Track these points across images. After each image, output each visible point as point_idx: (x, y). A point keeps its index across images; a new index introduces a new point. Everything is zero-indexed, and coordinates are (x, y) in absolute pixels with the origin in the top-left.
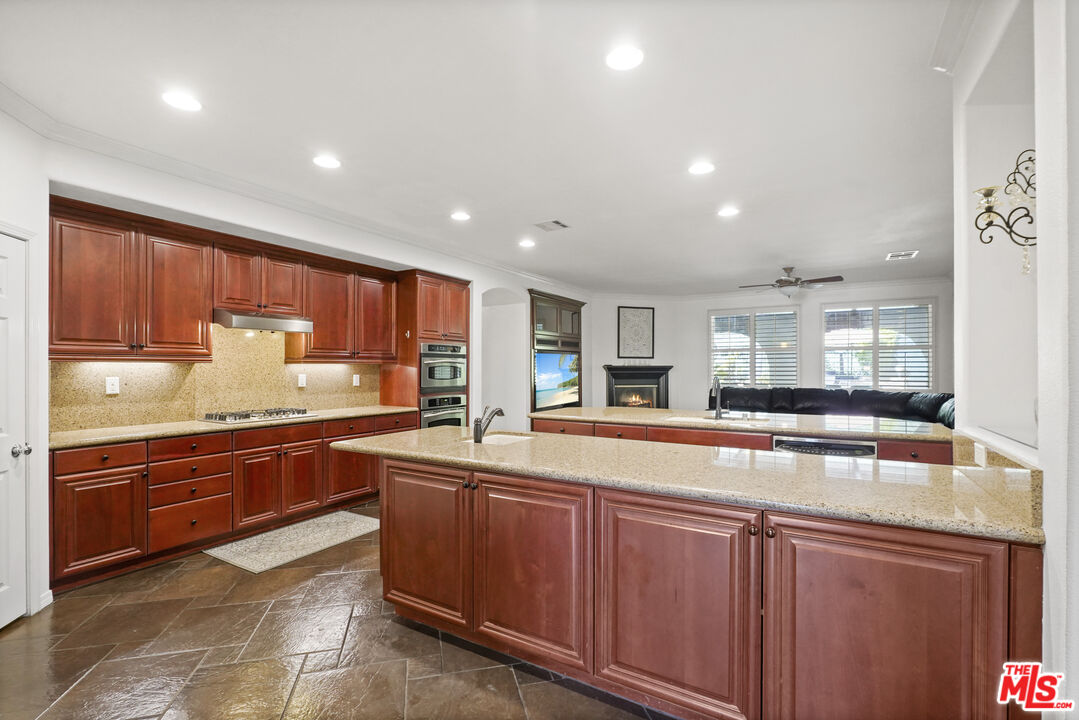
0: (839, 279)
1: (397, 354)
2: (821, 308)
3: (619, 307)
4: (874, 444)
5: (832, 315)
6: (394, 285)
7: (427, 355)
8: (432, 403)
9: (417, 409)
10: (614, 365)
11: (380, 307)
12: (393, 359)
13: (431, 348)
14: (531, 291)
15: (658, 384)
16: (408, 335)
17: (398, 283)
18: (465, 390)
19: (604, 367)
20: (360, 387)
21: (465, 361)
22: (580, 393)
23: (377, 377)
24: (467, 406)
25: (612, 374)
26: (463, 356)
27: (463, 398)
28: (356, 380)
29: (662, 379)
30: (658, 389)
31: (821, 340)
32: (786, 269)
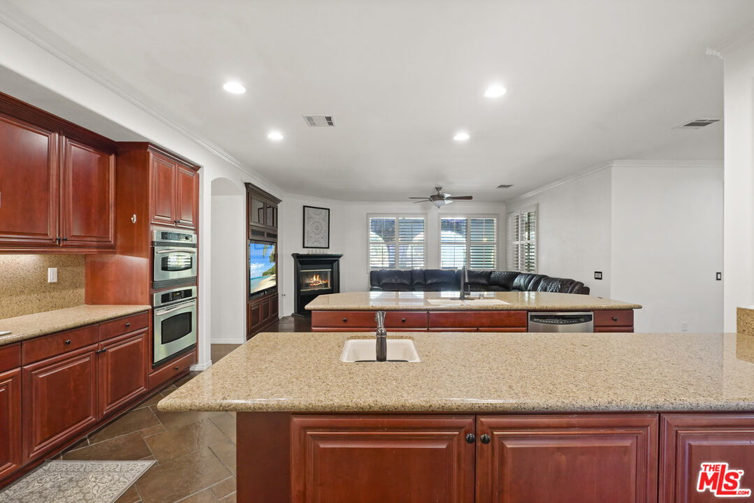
0: (470, 198)
1: (115, 241)
2: (439, 217)
3: (304, 207)
4: (592, 313)
5: (444, 222)
6: (112, 158)
7: (160, 244)
8: (165, 298)
9: (150, 307)
10: (300, 253)
11: (95, 181)
12: (112, 249)
13: (164, 235)
14: (247, 185)
15: (332, 268)
16: (134, 219)
17: (117, 155)
18: (195, 281)
19: (293, 255)
20: (58, 283)
21: (195, 250)
22: (277, 280)
23: (82, 270)
24: (197, 298)
25: (300, 261)
26: (193, 246)
27: (194, 288)
28: (52, 275)
29: (335, 264)
30: (332, 272)
31: (439, 237)
32: (437, 188)
